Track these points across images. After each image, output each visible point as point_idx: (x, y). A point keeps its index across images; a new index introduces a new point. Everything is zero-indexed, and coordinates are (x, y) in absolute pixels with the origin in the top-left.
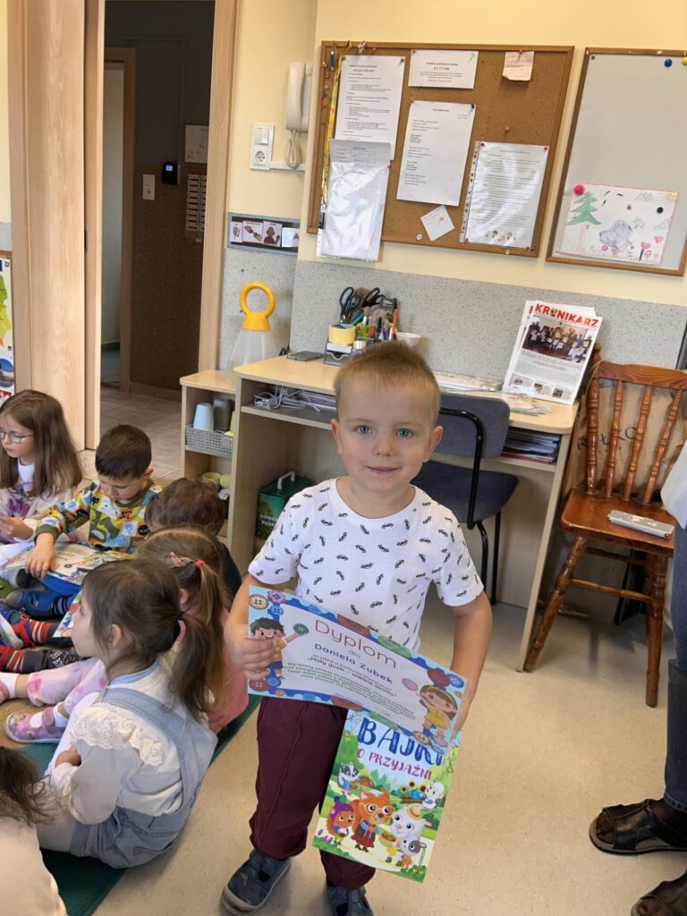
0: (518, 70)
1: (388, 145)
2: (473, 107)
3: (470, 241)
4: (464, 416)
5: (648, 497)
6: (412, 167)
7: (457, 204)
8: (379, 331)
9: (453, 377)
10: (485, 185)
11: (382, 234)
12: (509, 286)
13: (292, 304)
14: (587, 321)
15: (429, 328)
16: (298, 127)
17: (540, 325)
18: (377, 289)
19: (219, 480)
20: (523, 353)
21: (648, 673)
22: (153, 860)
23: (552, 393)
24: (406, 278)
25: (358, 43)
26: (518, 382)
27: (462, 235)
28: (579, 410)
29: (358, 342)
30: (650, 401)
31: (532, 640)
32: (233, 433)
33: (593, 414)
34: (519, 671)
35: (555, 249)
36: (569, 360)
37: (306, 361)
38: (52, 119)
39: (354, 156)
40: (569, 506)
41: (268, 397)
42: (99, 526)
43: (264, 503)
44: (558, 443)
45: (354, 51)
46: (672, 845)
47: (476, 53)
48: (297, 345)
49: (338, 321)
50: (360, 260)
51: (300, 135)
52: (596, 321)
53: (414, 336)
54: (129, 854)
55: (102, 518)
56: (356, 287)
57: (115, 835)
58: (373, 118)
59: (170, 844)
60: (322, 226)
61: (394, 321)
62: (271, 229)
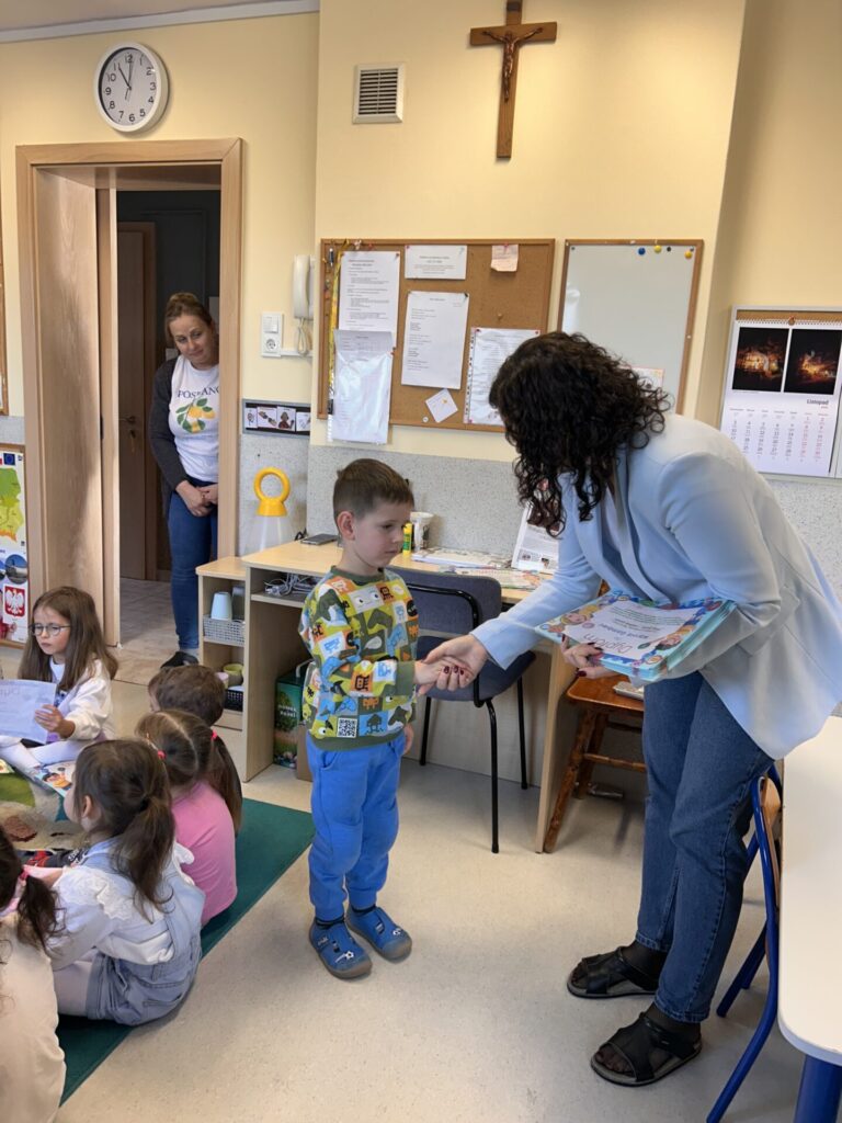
0: (505, 262)
1: (390, 333)
2: (467, 296)
3: (474, 422)
4: (461, 595)
6: (414, 353)
7: (458, 387)
9: (465, 554)
11: (390, 417)
13: (307, 487)
16: (305, 315)
20: (528, 529)
24: (416, 460)
25: (355, 240)
26: (526, 557)
27: (466, 417)
31: (550, 820)
34: (538, 853)
38: (65, 313)
39: (358, 344)
43: (281, 693)
45: (351, 247)
47: (465, 247)
48: (313, 530)
50: (369, 443)
51: (307, 324)
53: (426, 515)
58: (374, 308)
60: (331, 411)
62: (285, 414)
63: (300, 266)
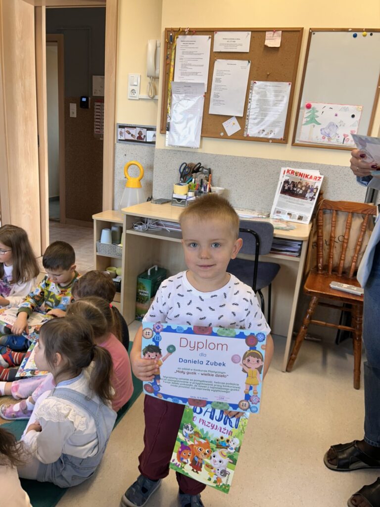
0: (273, 41)
1: (203, 84)
2: (249, 62)
3: (250, 135)
4: (249, 232)
5: (352, 273)
6: (217, 96)
7: (242, 116)
8: (201, 186)
9: (242, 210)
10: (257, 105)
11: (202, 133)
12: (272, 160)
13: (153, 173)
14: (316, 178)
15: (228, 184)
16: (153, 75)
17: (289, 181)
18: (200, 163)
19: (115, 271)
20: (280, 196)
21: (355, 371)
22: (83, 482)
23: (297, 218)
24: (216, 157)
25: (185, 28)
26: (279, 212)
27: (245, 133)
28: (312, 227)
29: (190, 193)
30: (351, 221)
31: (291, 354)
32: (122, 245)
33: (320, 229)
34: (284, 372)
35: (297, 138)
36: (307, 199)
37: (162, 203)
38: (18, 74)
39: (185, 90)
40: (308, 280)
41: (141, 224)
42: (50, 299)
43: (140, 283)
44: (301, 245)
45: (183, 33)
46: (370, 465)
47: (250, 33)
48: (156, 195)
49: (179, 181)
50: (190, 148)
51: (155, 80)
52: (320, 178)
53: (220, 188)
54: (70, 480)
55: (51, 294)
56: (188, 162)
57: (61, 469)
58: (195, 69)
59: (92, 474)
60: (168, 129)
61: (210, 180)
62: (140, 132)
63: (151, 47)
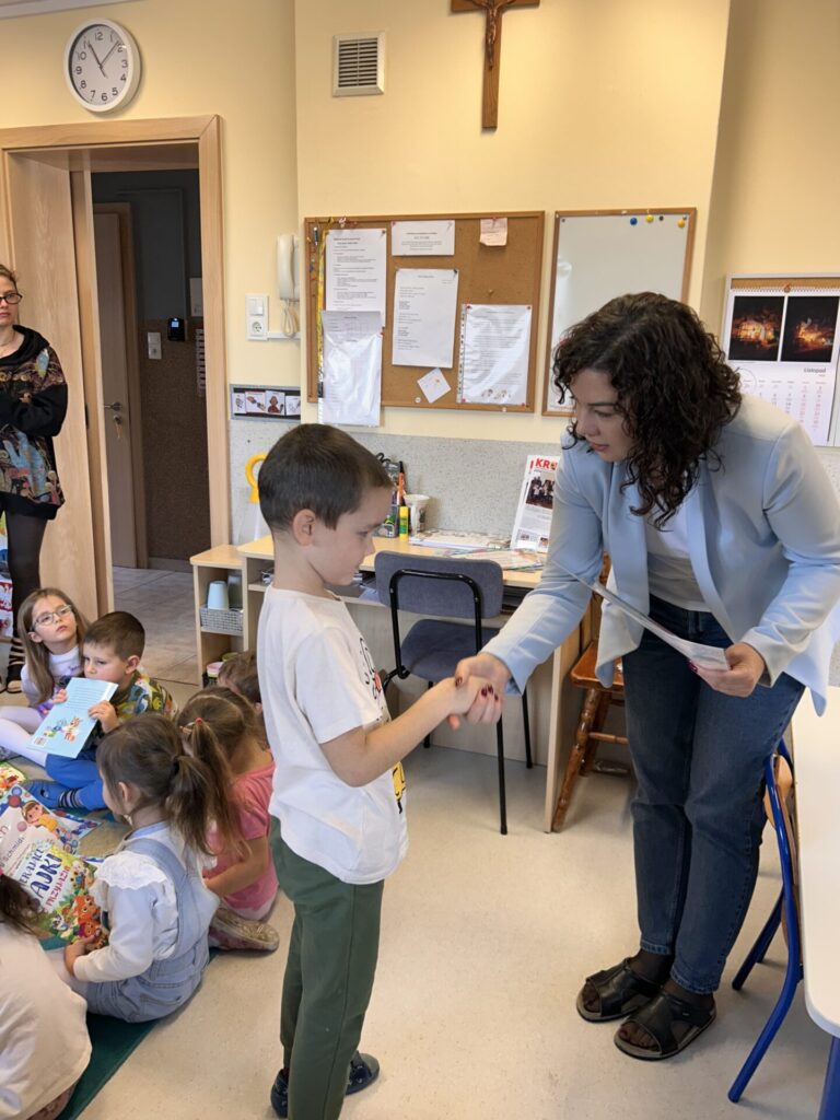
0: (494, 236)
1: (378, 313)
2: (456, 272)
3: (467, 401)
4: (460, 579)
6: (404, 333)
7: (450, 366)
10: (476, 346)
11: (382, 399)
15: (437, 488)
16: (290, 295)
17: (541, 479)
18: (382, 454)
20: (527, 508)
24: (410, 441)
25: (340, 218)
26: (525, 537)
27: (459, 396)
31: (557, 800)
34: (546, 833)
38: (44, 300)
39: (347, 325)
40: (582, 659)
45: (336, 226)
47: (453, 222)
51: (293, 305)
53: (421, 497)
58: (361, 287)
60: (321, 394)
61: (402, 483)
62: (274, 398)
63: (284, 246)
